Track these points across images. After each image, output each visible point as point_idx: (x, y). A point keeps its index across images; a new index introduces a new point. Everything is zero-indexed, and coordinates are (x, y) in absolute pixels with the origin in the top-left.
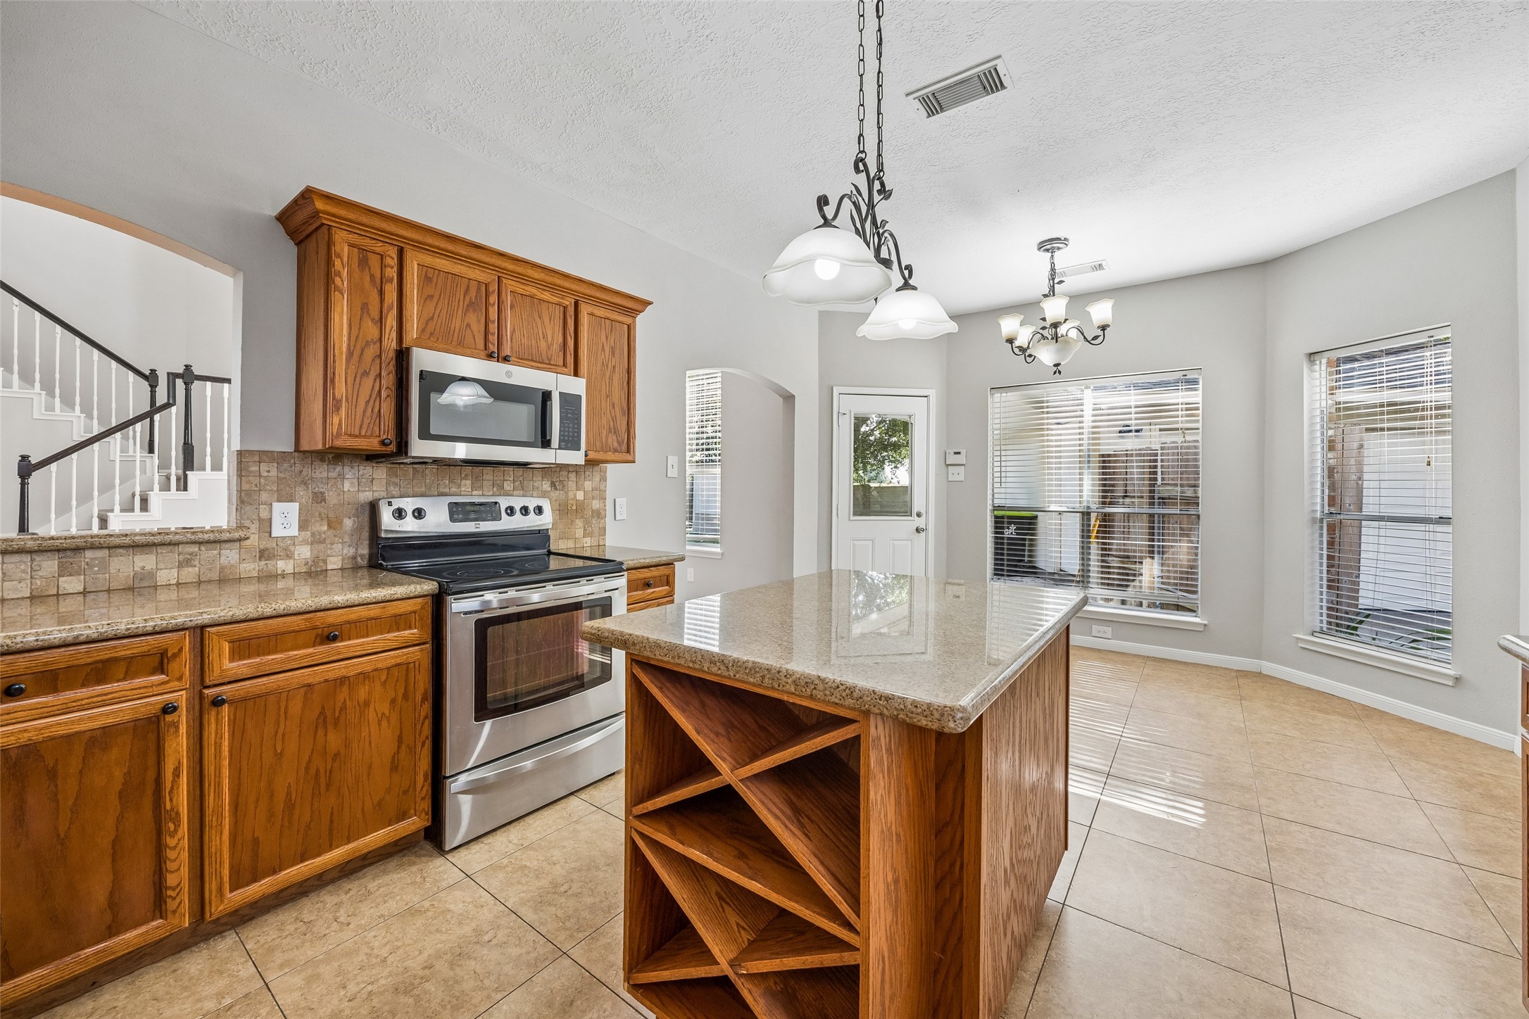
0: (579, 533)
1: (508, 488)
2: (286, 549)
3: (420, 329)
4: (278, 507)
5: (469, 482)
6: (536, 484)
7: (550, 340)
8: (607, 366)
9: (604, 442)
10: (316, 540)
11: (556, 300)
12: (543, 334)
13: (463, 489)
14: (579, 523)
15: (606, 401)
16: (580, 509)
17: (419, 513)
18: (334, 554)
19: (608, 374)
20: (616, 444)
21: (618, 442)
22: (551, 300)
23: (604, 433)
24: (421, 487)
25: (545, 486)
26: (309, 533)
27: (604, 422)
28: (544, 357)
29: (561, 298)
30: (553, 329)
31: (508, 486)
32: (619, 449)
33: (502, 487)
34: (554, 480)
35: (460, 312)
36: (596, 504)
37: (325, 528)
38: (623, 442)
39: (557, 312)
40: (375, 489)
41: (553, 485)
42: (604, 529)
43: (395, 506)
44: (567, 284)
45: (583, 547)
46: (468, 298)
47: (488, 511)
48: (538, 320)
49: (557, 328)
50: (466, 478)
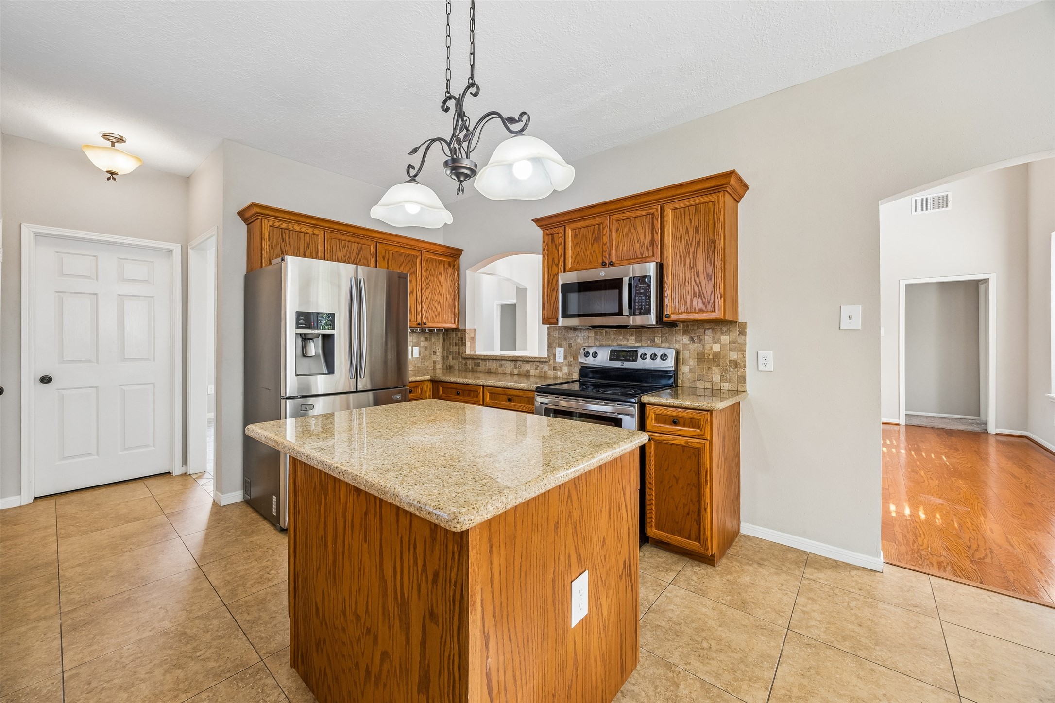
0: (716, 378)
1: (658, 342)
2: (560, 367)
3: (573, 262)
4: (558, 349)
5: (633, 338)
6: (677, 339)
7: (642, 241)
8: (691, 244)
9: (689, 307)
10: (570, 365)
11: (645, 212)
12: (637, 239)
13: (630, 342)
14: (716, 369)
15: (691, 273)
16: (717, 359)
17: (595, 355)
18: (575, 371)
19: (691, 250)
20: (701, 306)
21: (704, 303)
22: (643, 214)
23: (689, 298)
24: (609, 341)
25: (684, 340)
26: (567, 361)
27: (689, 288)
28: (638, 253)
29: (649, 209)
30: (645, 233)
31: (658, 340)
32: (704, 309)
33: (653, 341)
34: (693, 335)
35: (590, 246)
36: (734, 356)
37: (572, 359)
38: (709, 302)
39: (648, 220)
40: (589, 342)
41: (692, 339)
42: (744, 378)
43: (586, 350)
44: (651, 198)
45: (721, 390)
46: (594, 236)
47: (631, 354)
48: (633, 231)
49: (647, 231)
50: (632, 335)
